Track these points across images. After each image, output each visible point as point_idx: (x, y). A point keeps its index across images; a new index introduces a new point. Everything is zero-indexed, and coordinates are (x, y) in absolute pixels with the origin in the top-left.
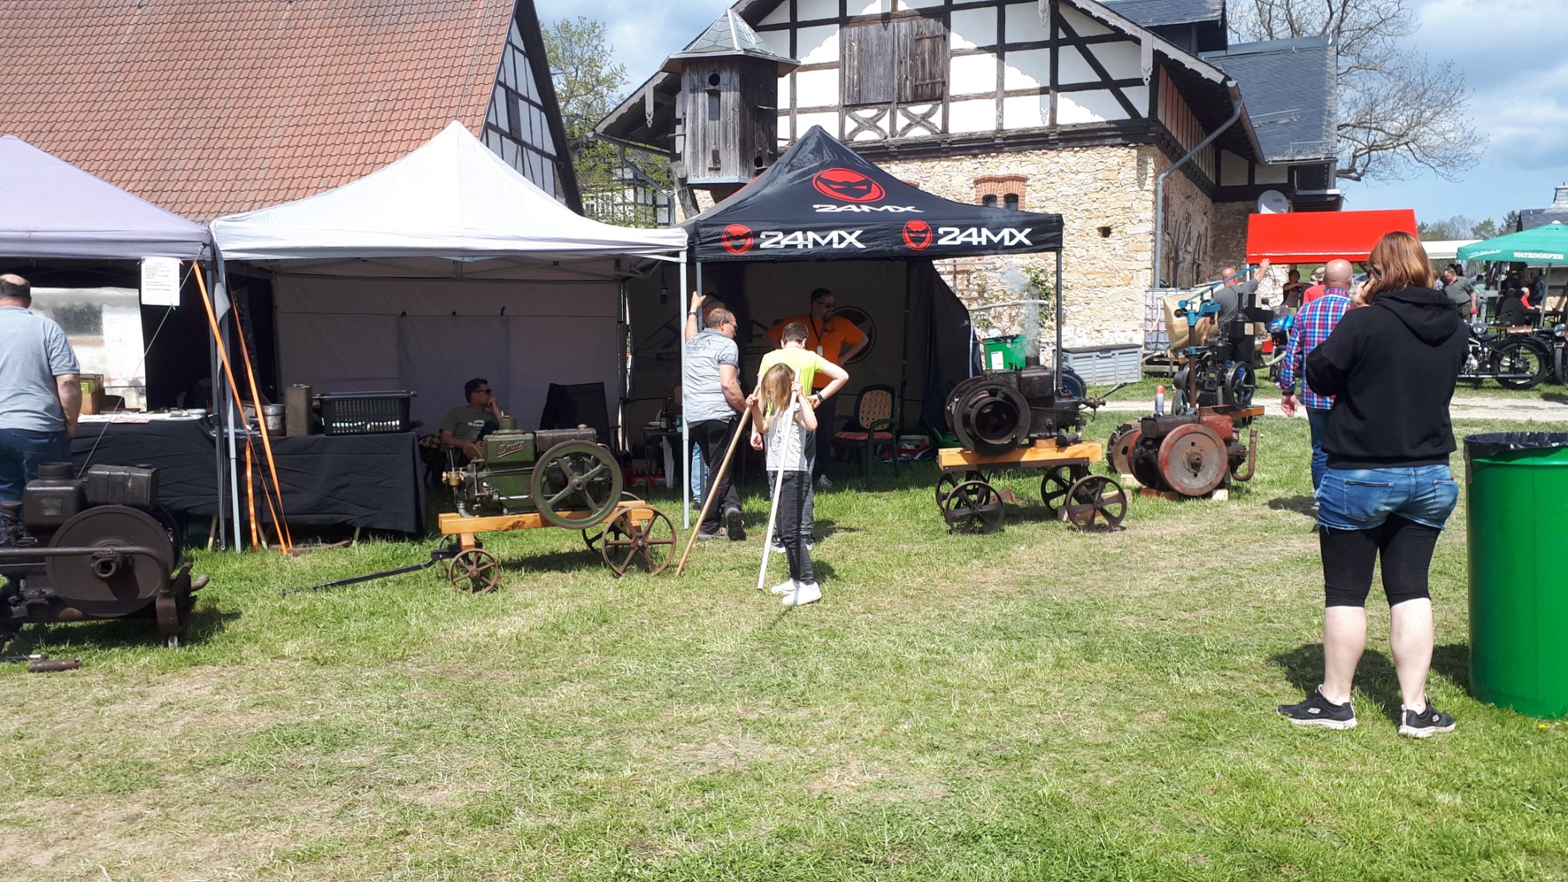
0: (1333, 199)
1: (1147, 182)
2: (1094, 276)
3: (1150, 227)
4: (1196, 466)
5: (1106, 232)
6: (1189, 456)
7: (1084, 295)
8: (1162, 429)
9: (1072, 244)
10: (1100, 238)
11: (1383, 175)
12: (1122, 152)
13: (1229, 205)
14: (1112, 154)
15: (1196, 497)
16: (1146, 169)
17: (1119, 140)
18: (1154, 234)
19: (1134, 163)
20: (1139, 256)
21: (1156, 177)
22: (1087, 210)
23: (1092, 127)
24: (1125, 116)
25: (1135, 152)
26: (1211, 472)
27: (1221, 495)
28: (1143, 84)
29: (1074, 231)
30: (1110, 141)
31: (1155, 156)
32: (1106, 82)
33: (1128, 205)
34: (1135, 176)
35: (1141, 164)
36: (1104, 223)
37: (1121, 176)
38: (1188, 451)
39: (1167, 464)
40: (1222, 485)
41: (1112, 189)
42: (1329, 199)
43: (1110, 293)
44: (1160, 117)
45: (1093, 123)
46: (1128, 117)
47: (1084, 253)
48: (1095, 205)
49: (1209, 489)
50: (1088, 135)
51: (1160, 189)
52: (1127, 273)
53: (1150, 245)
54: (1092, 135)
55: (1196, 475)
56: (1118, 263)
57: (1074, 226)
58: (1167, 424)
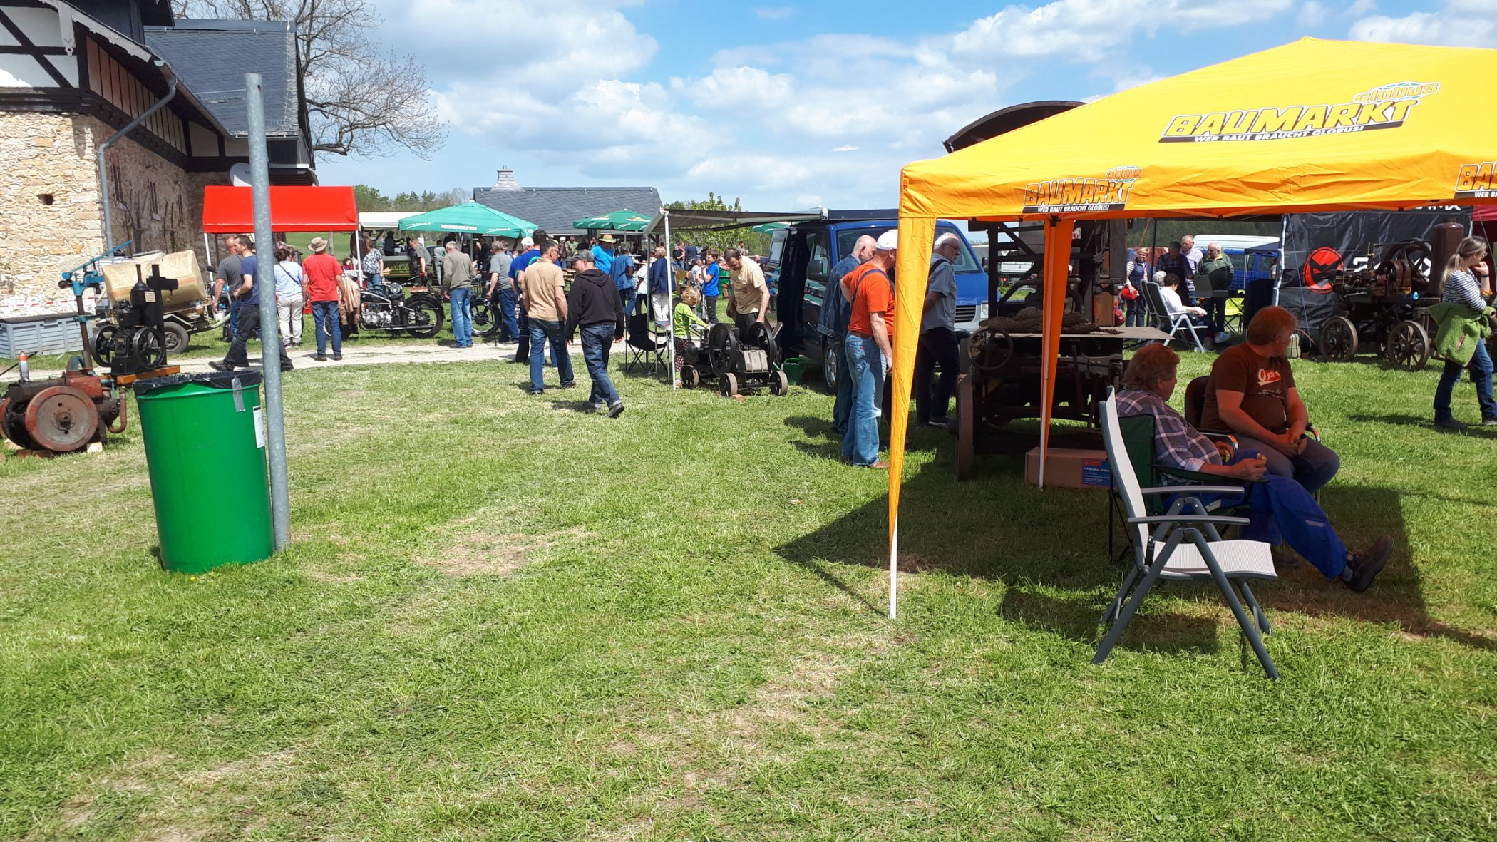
0: (303, 172)
1: (86, 152)
2: (40, 244)
3: (95, 196)
4: (65, 425)
5: (48, 199)
6: (57, 416)
7: (31, 263)
8: (28, 393)
9: (10, 211)
10: (42, 206)
11: (366, 151)
12: (56, 120)
13: (202, 174)
14: (44, 121)
15: (69, 452)
16: (84, 139)
17: (50, 108)
18: (101, 202)
19: (71, 132)
20: (88, 224)
21: (96, 147)
22: (23, 177)
23: (17, 92)
24: (53, 83)
25: (69, 121)
26: (82, 428)
27: (95, 447)
28: (66, 54)
29: (10, 198)
30: (41, 108)
31: (92, 126)
32: (26, 47)
33: (69, 173)
34: (73, 145)
35: (78, 135)
36: (45, 190)
37: (57, 144)
38: (56, 411)
39: (35, 425)
40: (95, 439)
41: (49, 156)
42: (299, 172)
43: (61, 261)
44: (94, 86)
45: (18, 88)
46: (58, 86)
47: (27, 220)
48: (32, 172)
49: (83, 443)
50: (13, 100)
51: (102, 159)
52: (77, 241)
53: (98, 214)
54: (18, 100)
55: (66, 433)
56: (64, 231)
57: (10, 192)
58: (31, 388)
